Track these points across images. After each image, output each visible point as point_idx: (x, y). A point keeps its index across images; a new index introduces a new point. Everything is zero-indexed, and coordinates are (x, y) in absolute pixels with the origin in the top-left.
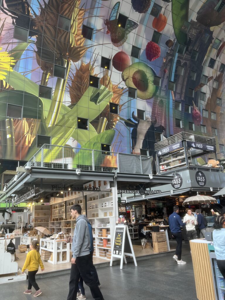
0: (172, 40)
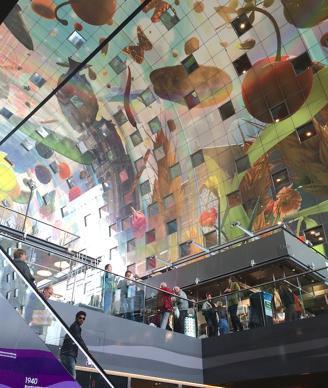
0: (83, 170)
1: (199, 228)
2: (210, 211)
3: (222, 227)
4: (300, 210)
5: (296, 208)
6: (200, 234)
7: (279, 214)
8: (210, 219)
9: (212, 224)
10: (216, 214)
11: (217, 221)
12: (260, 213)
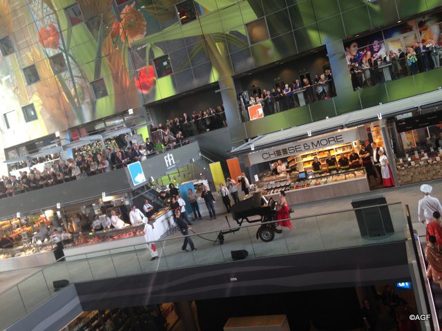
1: (41, 49)
2: (48, 28)
3: (68, 50)
4: (146, 36)
5: (142, 33)
6: (44, 56)
7: (126, 38)
8: (51, 38)
9: (55, 45)
10: (57, 33)
11: (60, 41)
12: (106, 36)
